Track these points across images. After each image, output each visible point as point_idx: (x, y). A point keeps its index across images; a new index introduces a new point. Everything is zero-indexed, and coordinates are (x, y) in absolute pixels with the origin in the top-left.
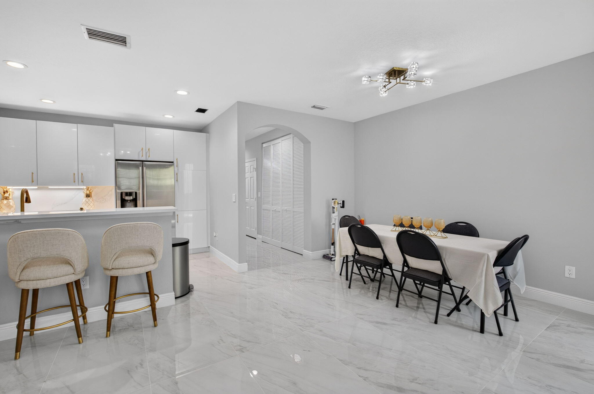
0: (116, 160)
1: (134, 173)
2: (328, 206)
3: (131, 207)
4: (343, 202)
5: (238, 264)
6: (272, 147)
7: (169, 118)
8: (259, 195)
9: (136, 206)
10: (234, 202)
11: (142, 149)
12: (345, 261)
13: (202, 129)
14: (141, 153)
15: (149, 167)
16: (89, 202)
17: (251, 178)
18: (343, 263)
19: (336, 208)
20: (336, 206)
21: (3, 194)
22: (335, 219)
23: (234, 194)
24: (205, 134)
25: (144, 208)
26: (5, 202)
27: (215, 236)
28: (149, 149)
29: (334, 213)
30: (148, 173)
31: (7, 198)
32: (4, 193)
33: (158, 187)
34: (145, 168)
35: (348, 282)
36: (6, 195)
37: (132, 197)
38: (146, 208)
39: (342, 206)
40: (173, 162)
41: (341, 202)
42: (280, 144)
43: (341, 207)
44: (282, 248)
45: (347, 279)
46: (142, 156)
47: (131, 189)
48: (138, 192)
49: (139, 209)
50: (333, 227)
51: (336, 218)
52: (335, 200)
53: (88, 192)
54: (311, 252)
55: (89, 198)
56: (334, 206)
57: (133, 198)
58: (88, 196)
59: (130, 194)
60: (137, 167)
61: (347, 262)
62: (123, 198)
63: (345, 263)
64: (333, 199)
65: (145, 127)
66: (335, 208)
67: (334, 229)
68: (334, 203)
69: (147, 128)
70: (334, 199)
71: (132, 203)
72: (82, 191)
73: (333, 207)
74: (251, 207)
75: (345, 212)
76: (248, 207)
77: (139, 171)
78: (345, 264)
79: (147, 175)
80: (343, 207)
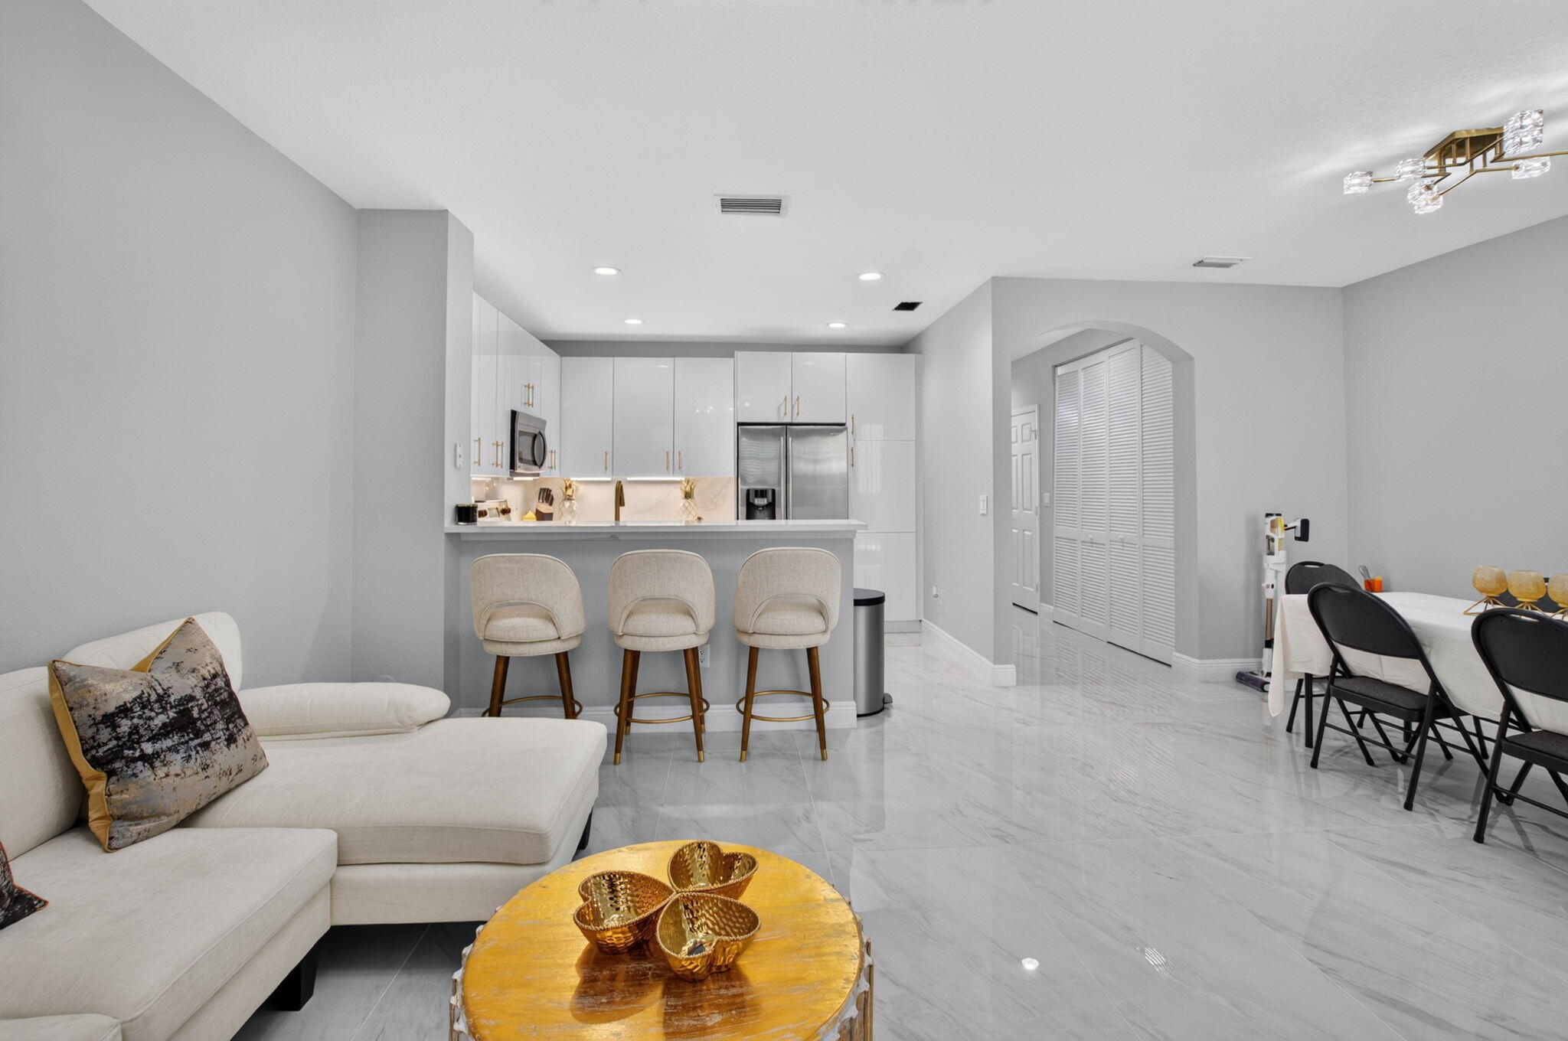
0: (739, 424)
1: (771, 448)
2: (1254, 532)
3: (764, 519)
4: (1305, 524)
5: (991, 664)
6: (1081, 375)
7: (837, 327)
8: (1046, 500)
9: (773, 517)
10: (983, 515)
11: (786, 398)
12: (1303, 692)
13: (904, 346)
14: (783, 407)
15: (799, 435)
16: (690, 509)
17: (1023, 455)
18: (1298, 696)
19: (1280, 540)
20: (1279, 534)
21: (564, 490)
22: (1277, 572)
23: (983, 497)
24: (913, 355)
25: (788, 521)
26: (567, 504)
27: (936, 596)
28: (798, 399)
29: (1271, 553)
30: (797, 447)
31: (569, 498)
32: (566, 488)
33: (814, 479)
34: (790, 439)
35: (1311, 752)
36: (569, 492)
37: (766, 500)
38: (791, 522)
39: (1299, 535)
40: (843, 424)
41: (1298, 524)
42: (1103, 365)
43: (1297, 538)
44: (1109, 643)
45: (1309, 744)
46: (785, 414)
47: (765, 483)
48: (777, 489)
49: (779, 524)
50: (1269, 594)
51: (1276, 568)
52: (1274, 517)
53: (688, 489)
54: (1197, 661)
55: (689, 500)
56: (1272, 535)
57: (768, 500)
58: (688, 495)
59: (762, 493)
60: (776, 435)
61: (1309, 697)
62: (751, 501)
63: (1303, 697)
64: (1268, 515)
65: (790, 353)
66: (1276, 541)
67: (1272, 600)
68: (1273, 525)
69: (795, 354)
70: (1271, 515)
71: (766, 512)
72: (679, 485)
73: (1268, 537)
74: (1024, 531)
75: (1307, 552)
76: (1017, 531)
77: (779, 444)
78: (1302, 702)
79: (794, 452)
80: (1304, 536)
